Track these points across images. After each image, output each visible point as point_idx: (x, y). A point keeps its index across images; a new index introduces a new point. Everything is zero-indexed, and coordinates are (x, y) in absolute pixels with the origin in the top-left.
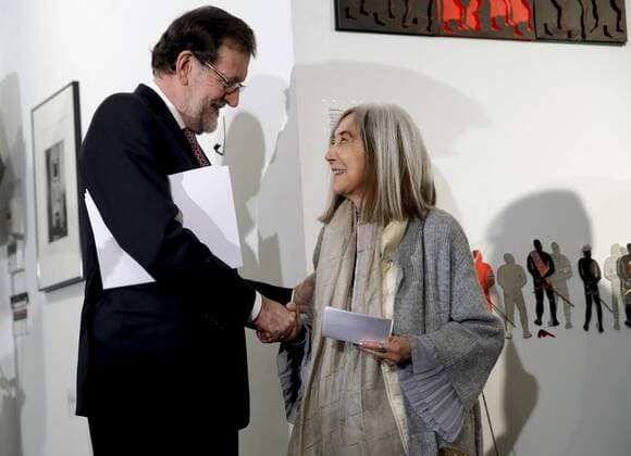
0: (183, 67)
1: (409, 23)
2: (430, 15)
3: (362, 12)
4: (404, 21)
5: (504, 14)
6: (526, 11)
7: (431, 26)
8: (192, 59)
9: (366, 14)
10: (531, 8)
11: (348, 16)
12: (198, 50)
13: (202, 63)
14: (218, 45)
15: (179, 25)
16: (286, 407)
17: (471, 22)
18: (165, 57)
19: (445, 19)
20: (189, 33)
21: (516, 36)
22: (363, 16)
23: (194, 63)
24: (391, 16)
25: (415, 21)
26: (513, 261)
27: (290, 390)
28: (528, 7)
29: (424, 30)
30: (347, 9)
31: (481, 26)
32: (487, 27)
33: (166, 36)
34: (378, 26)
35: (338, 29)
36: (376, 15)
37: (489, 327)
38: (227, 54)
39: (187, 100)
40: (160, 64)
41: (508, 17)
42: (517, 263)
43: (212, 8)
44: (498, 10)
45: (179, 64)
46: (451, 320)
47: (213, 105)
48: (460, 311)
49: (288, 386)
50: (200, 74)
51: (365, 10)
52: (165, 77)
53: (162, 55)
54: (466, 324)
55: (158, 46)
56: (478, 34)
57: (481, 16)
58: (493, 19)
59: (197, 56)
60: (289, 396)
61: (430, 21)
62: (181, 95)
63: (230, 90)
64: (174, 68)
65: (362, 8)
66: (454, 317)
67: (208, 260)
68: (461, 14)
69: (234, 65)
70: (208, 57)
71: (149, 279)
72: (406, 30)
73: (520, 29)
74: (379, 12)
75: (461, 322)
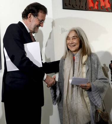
0: (29, 17)
1: (81, 7)
2: (86, 5)
3: (69, 5)
4: (79, 7)
5: (104, 5)
6: (109, 5)
7: (86, 8)
8: (32, 15)
9: (70, 5)
10: (111, 4)
11: (66, 5)
12: (33, 13)
13: (34, 16)
14: (38, 12)
15: (28, 7)
16: (53, 101)
17: (96, 7)
18: (25, 15)
19: (90, 6)
20: (31, 9)
21: (107, 11)
22: (70, 6)
23: (32, 16)
24: (76, 6)
25: (82, 7)
26: (106, 65)
27: (54, 97)
28: (110, 4)
29: (84, 9)
30: (66, 4)
31: (98, 8)
32: (99, 8)
33: (25, 10)
34: (73, 8)
35: (63, 9)
36: (73, 5)
37: (106, 81)
38: (40, 14)
39: (31, 25)
40: (24, 17)
41: (105, 6)
42: (107, 66)
43: (37, 3)
44: (102, 4)
45: (29, 16)
46: (97, 79)
47: (37, 26)
48: (99, 77)
49: (53, 96)
50: (34, 19)
51: (70, 4)
52: (25, 20)
53: (24, 14)
54: (100, 80)
55: (23, 12)
56: (98, 10)
57: (98, 6)
58: (101, 7)
59: (33, 15)
60: (54, 98)
61: (86, 7)
62: (29, 24)
63: (41, 23)
64: (27, 18)
65: (69, 4)
66: (98, 78)
67: (32, 65)
68: (93, 5)
69: (42, 17)
70: (36, 15)
71: (17, 69)
72: (80, 9)
73: (108, 9)
74: (73, 4)
75: (99, 79)
